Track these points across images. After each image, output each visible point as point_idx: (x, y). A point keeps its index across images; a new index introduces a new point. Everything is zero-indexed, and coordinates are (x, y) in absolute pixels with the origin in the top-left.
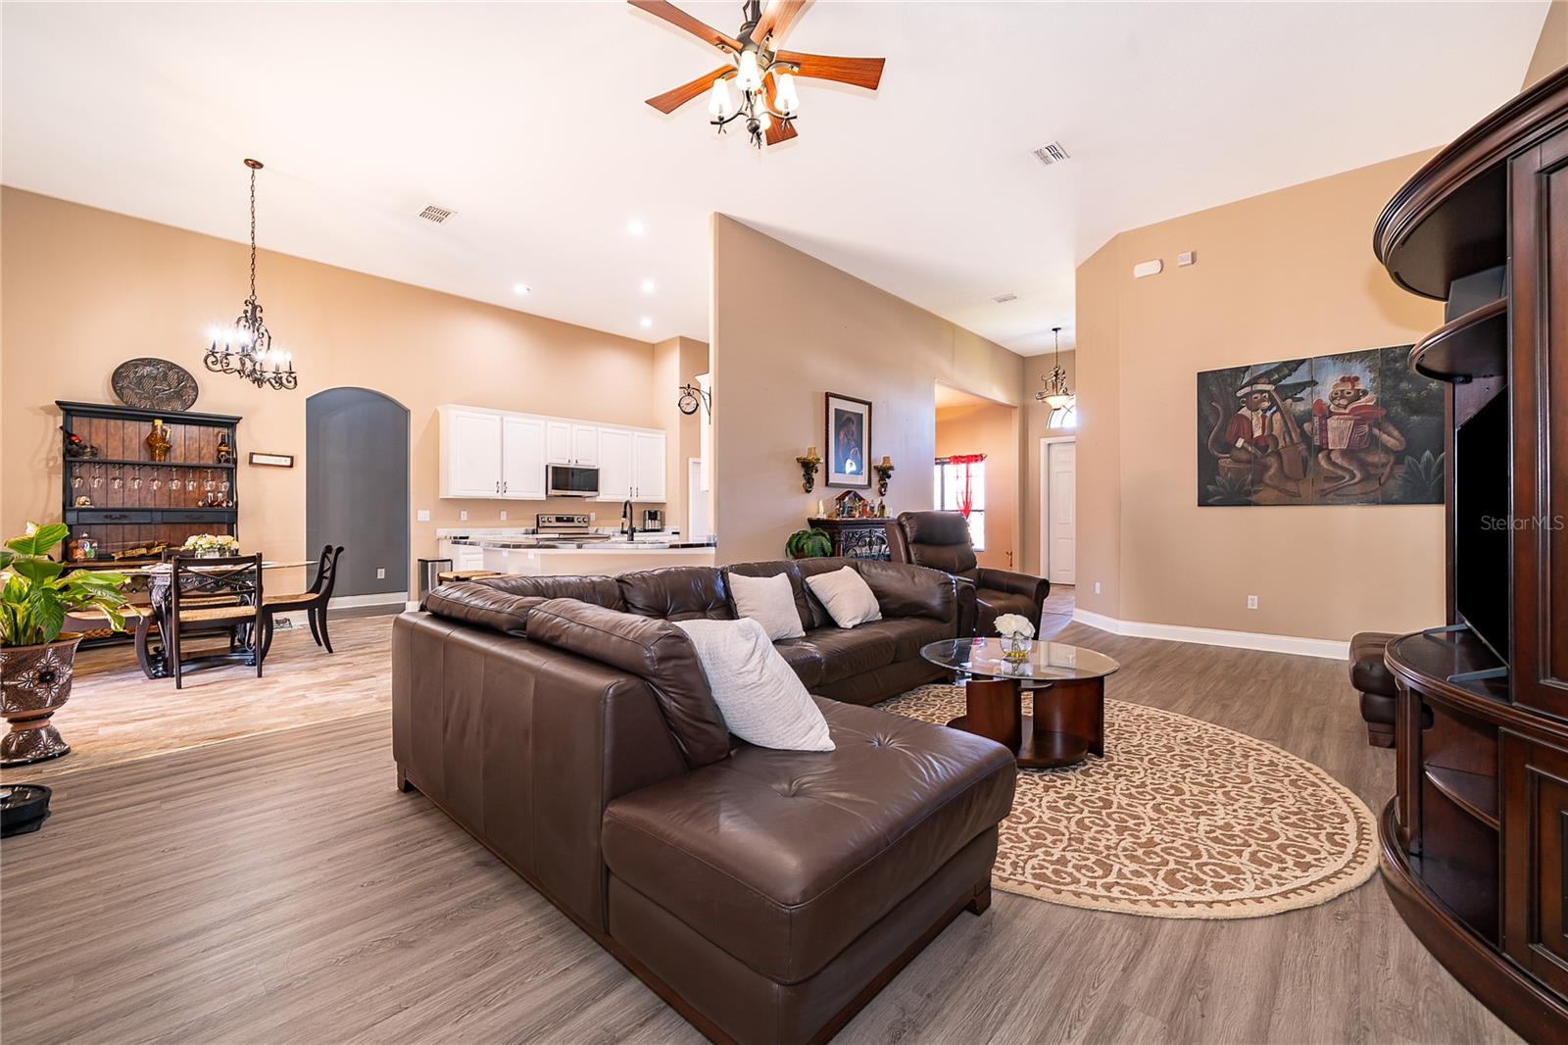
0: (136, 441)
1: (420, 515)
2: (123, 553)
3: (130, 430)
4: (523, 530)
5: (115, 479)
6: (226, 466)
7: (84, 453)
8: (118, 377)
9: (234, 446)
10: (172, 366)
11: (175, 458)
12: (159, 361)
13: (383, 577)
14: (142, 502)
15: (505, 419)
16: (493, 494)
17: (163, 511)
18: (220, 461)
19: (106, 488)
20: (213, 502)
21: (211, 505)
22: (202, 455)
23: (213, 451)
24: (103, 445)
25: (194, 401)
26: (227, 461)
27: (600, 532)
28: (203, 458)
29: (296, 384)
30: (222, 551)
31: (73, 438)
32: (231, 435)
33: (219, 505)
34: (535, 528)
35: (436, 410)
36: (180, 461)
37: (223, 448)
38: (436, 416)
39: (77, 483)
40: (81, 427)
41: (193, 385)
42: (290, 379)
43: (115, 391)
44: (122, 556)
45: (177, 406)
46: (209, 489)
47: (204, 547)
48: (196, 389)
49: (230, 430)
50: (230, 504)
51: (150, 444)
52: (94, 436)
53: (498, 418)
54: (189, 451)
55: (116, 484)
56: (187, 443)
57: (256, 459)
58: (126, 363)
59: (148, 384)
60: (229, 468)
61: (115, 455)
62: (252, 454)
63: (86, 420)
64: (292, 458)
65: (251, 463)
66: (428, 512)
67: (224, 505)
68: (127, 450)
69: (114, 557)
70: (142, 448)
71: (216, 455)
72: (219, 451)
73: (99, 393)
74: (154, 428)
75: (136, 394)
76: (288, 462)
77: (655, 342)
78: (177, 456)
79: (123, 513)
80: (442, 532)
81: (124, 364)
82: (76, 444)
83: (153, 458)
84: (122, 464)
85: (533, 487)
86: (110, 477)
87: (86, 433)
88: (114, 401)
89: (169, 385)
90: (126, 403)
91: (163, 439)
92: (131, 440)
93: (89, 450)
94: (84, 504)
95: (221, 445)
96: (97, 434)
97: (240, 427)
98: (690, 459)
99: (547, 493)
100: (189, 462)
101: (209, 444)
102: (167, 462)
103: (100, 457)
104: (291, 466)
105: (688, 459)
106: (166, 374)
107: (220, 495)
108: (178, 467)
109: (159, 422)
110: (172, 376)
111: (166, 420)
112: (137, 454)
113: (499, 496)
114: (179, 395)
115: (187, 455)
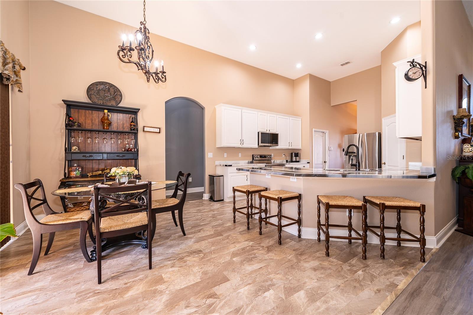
0: (97, 120)
1: (209, 155)
2: (92, 174)
3: (95, 115)
4: (247, 161)
5: (88, 138)
6: (133, 131)
7: (74, 125)
8: (90, 90)
9: (137, 124)
10: (112, 85)
11: (113, 128)
12: (107, 83)
13: (191, 181)
14: (100, 149)
15: (243, 111)
16: (238, 145)
17: (108, 153)
18: (131, 130)
19: (85, 141)
20: (128, 149)
21: (128, 151)
22: (124, 127)
23: (128, 125)
24: (84, 122)
25: (121, 101)
26: (134, 130)
27: (275, 162)
28: (124, 129)
29: (166, 79)
30: (130, 176)
31: (71, 118)
32: (135, 118)
33: (131, 150)
34: (252, 160)
35: (215, 108)
36: (115, 129)
37: (133, 124)
38: (215, 110)
39: (72, 140)
40: (74, 114)
41: (120, 94)
42: (163, 76)
43: (88, 96)
44: (91, 175)
45: (113, 103)
46: (127, 142)
47: (120, 174)
48: (121, 96)
49: (135, 116)
50: (136, 150)
51: (102, 121)
52: (80, 118)
53: (240, 110)
54: (119, 126)
55: (89, 141)
56: (118, 121)
57: (146, 129)
58: (93, 83)
59: (102, 93)
60: (135, 133)
61: (89, 127)
62: (144, 127)
63: (76, 110)
64: (160, 129)
65: (144, 131)
66: (212, 153)
67: (133, 150)
68: (94, 124)
69: (88, 175)
70: (100, 123)
71: (130, 127)
72: (131, 125)
73: (82, 97)
74: (104, 114)
75: (97, 97)
76: (158, 130)
77: (294, 79)
78: (114, 127)
79: (90, 155)
80: (217, 163)
81: (92, 84)
82: (72, 121)
83: (104, 128)
84: (91, 131)
85: (252, 142)
86: (86, 137)
87: (77, 117)
88: (88, 101)
89: (110, 94)
90: (92, 101)
91: (108, 119)
92: (95, 120)
93: (76, 124)
94: (75, 150)
95: (131, 122)
96: (81, 117)
97: (139, 114)
98: (313, 129)
99: (258, 145)
100: (119, 130)
101: (127, 122)
102: (110, 130)
103: (83, 128)
104: (159, 133)
105: (312, 129)
106: (109, 89)
107: (131, 145)
108: (114, 132)
109: (106, 111)
110: (112, 90)
111: (110, 110)
112: (97, 126)
113: (240, 146)
114: (114, 98)
115: (118, 127)
